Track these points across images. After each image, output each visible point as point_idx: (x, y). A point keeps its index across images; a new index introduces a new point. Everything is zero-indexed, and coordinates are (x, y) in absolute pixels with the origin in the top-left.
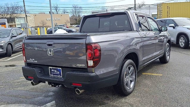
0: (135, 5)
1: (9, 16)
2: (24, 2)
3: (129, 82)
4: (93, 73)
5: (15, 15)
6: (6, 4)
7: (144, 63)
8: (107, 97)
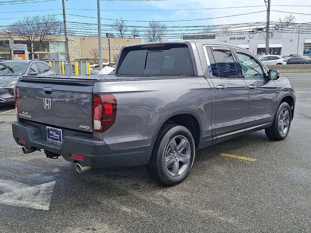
0: (268, 23)
1: (38, 39)
2: (64, 14)
3: (177, 165)
4: (100, 140)
5: (49, 37)
6: (36, 18)
7: (216, 135)
8: (136, 185)
